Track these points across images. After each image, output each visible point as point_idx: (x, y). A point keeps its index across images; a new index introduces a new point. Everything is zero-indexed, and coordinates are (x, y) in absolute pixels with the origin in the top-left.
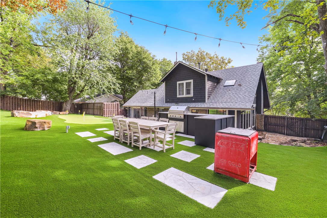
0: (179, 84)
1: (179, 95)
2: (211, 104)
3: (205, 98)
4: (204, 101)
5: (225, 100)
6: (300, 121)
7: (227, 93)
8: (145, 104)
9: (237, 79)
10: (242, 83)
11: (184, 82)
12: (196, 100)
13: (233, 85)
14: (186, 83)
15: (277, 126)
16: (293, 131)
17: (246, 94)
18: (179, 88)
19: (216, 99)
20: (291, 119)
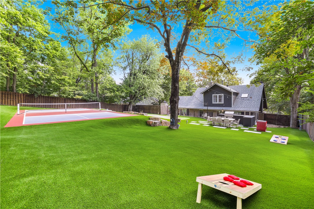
0: (214, 96)
1: (214, 102)
2: (235, 108)
3: (231, 105)
4: (231, 106)
5: (244, 106)
6: (285, 117)
7: (244, 102)
8: (188, 106)
9: (249, 93)
10: (252, 96)
11: (218, 95)
12: (226, 106)
13: (247, 98)
14: (219, 96)
15: (272, 120)
16: (281, 123)
17: (255, 103)
18: (214, 98)
19: (237, 105)
20: (280, 116)
